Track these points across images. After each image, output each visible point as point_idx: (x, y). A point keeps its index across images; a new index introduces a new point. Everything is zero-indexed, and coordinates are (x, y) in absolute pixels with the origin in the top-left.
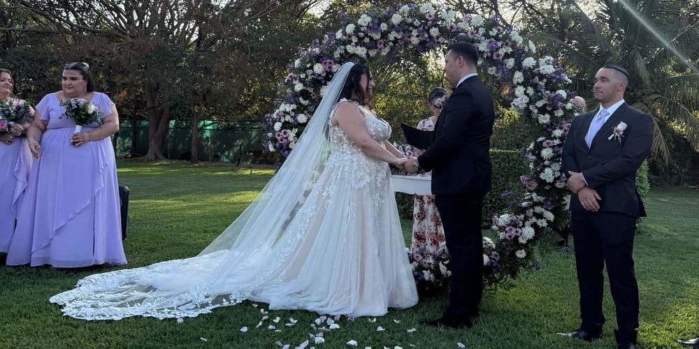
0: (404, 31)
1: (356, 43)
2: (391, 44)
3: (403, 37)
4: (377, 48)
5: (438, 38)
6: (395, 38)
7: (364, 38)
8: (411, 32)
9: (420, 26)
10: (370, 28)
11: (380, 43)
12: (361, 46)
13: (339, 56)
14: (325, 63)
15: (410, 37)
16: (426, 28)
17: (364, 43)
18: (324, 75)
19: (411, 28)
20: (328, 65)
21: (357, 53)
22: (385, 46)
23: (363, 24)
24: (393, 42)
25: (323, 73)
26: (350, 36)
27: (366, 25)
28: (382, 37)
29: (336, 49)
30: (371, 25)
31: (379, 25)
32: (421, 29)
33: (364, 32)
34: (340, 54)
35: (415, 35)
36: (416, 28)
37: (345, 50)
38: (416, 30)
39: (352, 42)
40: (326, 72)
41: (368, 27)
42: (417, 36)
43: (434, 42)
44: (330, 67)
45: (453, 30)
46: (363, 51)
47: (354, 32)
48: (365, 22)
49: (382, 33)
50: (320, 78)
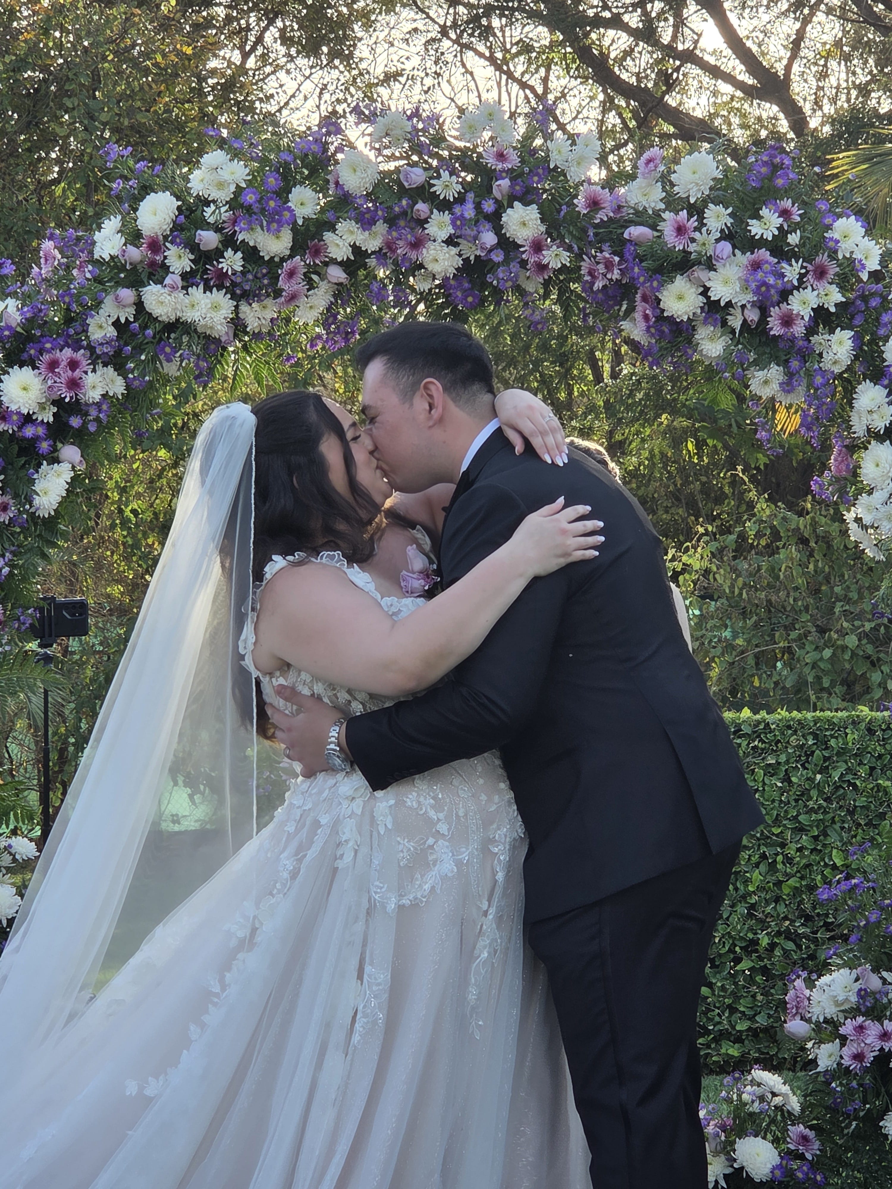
0: (391, 222)
1: (185, 276)
2: (337, 274)
3: (390, 246)
4: (278, 293)
5: (538, 247)
6: (356, 249)
7: (218, 254)
8: (422, 222)
9: (460, 199)
10: (248, 209)
11: (291, 274)
12: (208, 288)
13: (112, 332)
14: (53, 365)
15: (417, 244)
16: (489, 206)
17: (222, 275)
18: (48, 416)
19: (422, 207)
20: (64, 373)
21: (190, 316)
22: (311, 286)
23: (215, 194)
24: (345, 265)
25: (42, 407)
26: (155, 246)
27: (225, 195)
28: (297, 248)
29: (98, 304)
30: (250, 198)
31: (283, 193)
32: (469, 211)
33: (218, 229)
34: (116, 324)
35: (443, 235)
36: (444, 205)
37: (139, 305)
38: (446, 217)
39: (166, 269)
40: (58, 402)
41: (234, 204)
42: (450, 242)
43: (523, 264)
44: (74, 384)
45: (601, 216)
46: (216, 307)
47: (176, 227)
48: (221, 185)
49: (295, 230)
50: (29, 431)
